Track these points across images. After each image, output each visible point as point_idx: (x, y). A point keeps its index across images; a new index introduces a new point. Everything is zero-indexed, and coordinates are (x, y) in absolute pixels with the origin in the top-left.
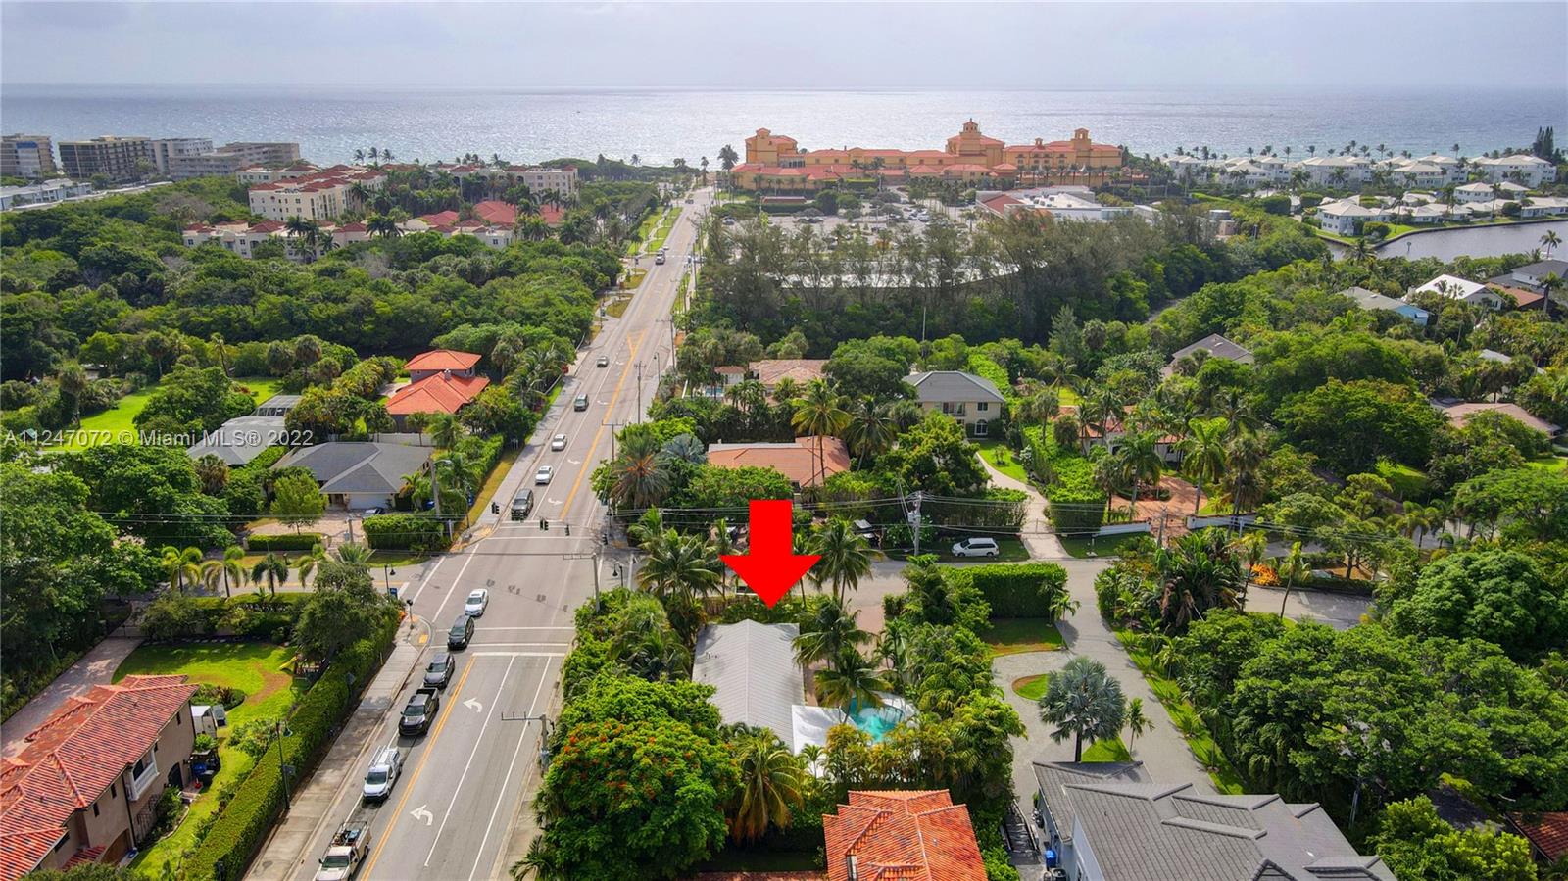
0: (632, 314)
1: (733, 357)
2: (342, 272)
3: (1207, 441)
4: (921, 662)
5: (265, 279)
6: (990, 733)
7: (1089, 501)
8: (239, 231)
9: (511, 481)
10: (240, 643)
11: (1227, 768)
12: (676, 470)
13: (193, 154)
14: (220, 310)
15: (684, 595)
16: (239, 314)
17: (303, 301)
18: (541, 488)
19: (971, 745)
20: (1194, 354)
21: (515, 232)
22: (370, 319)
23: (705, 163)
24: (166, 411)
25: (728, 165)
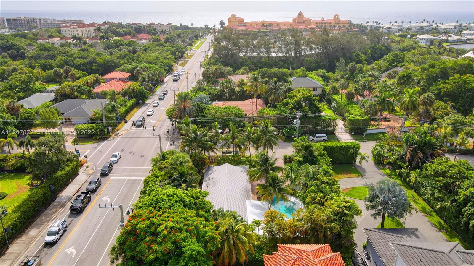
0: (188, 65)
1: (222, 75)
2: (88, 50)
3: (410, 97)
4: (306, 180)
5: (60, 52)
6: (346, 215)
7: (363, 120)
8: (56, 40)
9: (137, 115)
10: (13, 173)
11: (449, 230)
12: (199, 107)
13: (49, 22)
14: (43, 61)
15: (200, 153)
16: (49, 63)
17: (72, 59)
18: (149, 117)
19: (336, 220)
20: (393, 72)
21: (150, 41)
22: (95, 64)
23: (214, 26)
24: (9, 89)
25: (222, 27)
